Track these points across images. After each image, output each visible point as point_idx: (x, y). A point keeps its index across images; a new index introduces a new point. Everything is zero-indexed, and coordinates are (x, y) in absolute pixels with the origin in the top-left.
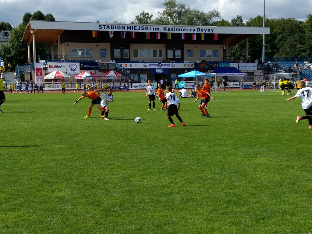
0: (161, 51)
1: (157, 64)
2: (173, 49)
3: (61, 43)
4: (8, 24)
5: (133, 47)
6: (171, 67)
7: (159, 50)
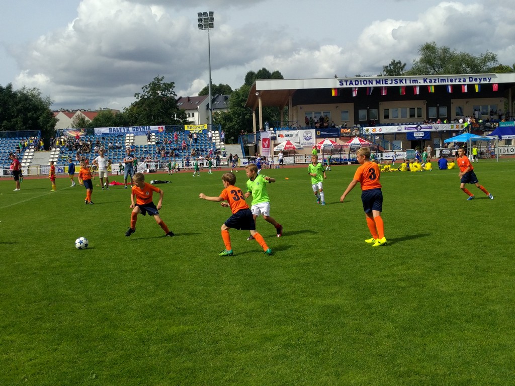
0: (419, 109)
1: (415, 126)
2: (437, 106)
3: (293, 106)
4: (228, 86)
5: (383, 106)
6: (433, 129)
7: (418, 109)
